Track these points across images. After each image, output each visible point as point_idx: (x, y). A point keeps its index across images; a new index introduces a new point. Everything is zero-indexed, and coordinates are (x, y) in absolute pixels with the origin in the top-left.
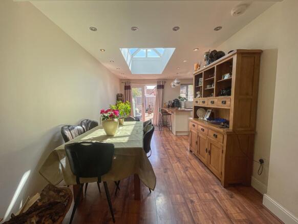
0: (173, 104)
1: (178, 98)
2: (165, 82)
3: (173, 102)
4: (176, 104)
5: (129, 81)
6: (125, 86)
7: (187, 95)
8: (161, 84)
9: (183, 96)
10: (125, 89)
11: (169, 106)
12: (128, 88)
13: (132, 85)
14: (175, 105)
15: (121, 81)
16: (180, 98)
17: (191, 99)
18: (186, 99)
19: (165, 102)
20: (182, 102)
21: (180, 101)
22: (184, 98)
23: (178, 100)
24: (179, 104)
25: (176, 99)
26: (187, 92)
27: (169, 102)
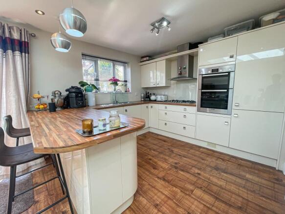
0: (67, 99)
1: (79, 86)
2: (33, 36)
3: (65, 94)
4: (75, 100)
7: (97, 80)
9: (88, 79)
11: (53, 108)
14: (73, 101)
16: (83, 84)
17: (106, 87)
18: (96, 88)
19: (36, 95)
20: (89, 93)
21: (84, 93)
22: (93, 85)
23: (80, 88)
24: (82, 100)
25: (73, 87)
26: (96, 72)
27: (54, 94)
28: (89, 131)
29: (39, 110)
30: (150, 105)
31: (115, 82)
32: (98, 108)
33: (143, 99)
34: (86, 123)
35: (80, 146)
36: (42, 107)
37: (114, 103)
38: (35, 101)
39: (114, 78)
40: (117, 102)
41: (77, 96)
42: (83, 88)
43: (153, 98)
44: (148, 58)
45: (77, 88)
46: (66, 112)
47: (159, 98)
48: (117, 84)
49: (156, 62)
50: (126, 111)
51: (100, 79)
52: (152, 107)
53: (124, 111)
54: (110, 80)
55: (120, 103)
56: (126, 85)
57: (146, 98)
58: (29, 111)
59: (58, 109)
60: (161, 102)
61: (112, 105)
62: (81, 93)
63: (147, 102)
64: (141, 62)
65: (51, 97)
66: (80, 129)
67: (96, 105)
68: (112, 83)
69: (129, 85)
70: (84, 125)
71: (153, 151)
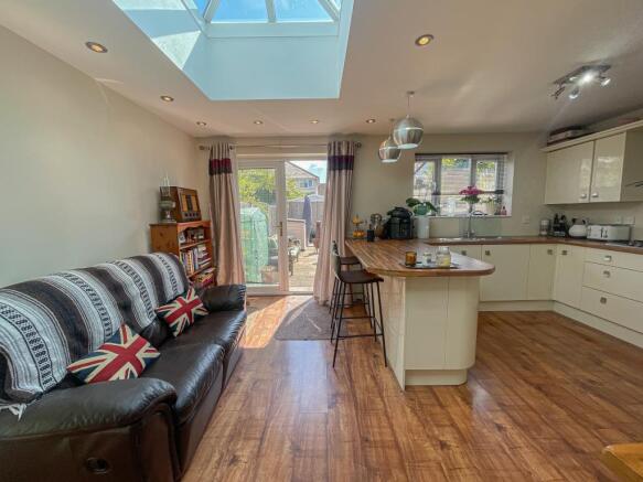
0: (388, 225)
1: (405, 206)
2: (359, 146)
3: (386, 218)
4: (399, 227)
5: (225, 141)
6: (212, 164)
7: (437, 193)
8: (344, 153)
9: (422, 195)
10: (211, 173)
11: (371, 236)
12: (220, 167)
13: (236, 157)
14: (396, 229)
15: (199, 142)
16: (412, 203)
17: (453, 207)
18: (432, 208)
19: (356, 221)
20: (421, 218)
21: (413, 216)
22: (428, 204)
23: (407, 211)
24: (408, 228)
25: (397, 209)
26: (436, 181)
27: (373, 218)
28: (412, 263)
29: (356, 238)
30: (560, 248)
31: (472, 195)
32: (433, 242)
33: (544, 233)
34: (409, 255)
35: (401, 273)
36: (359, 234)
37: (465, 237)
38: (353, 227)
39: (470, 188)
40: (472, 235)
41: (401, 222)
42: (411, 210)
43: (576, 230)
44: (569, 133)
45: (403, 210)
46: (385, 244)
47: (595, 232)
48: (477, 200)
49: (594, 140)
50: (488, 253)
51: (442, 191)
52: (565, 253)
53: (484, 253)
54: (461, 193)
55: (477, 237)
56: (499, 200)
57: (556, 229)
58: (346, 238)
59: (376, 239)
60: (601, 243)
61: (459, 239)
62: (408, 217)
63: (555, 239)
64: (549, 144)
65: (369, 222)
66: (403, 262)
67: (430, 237)
68: (466, 199)
69: (507, 200)
70: (407, 257)
71: (538, 345)
